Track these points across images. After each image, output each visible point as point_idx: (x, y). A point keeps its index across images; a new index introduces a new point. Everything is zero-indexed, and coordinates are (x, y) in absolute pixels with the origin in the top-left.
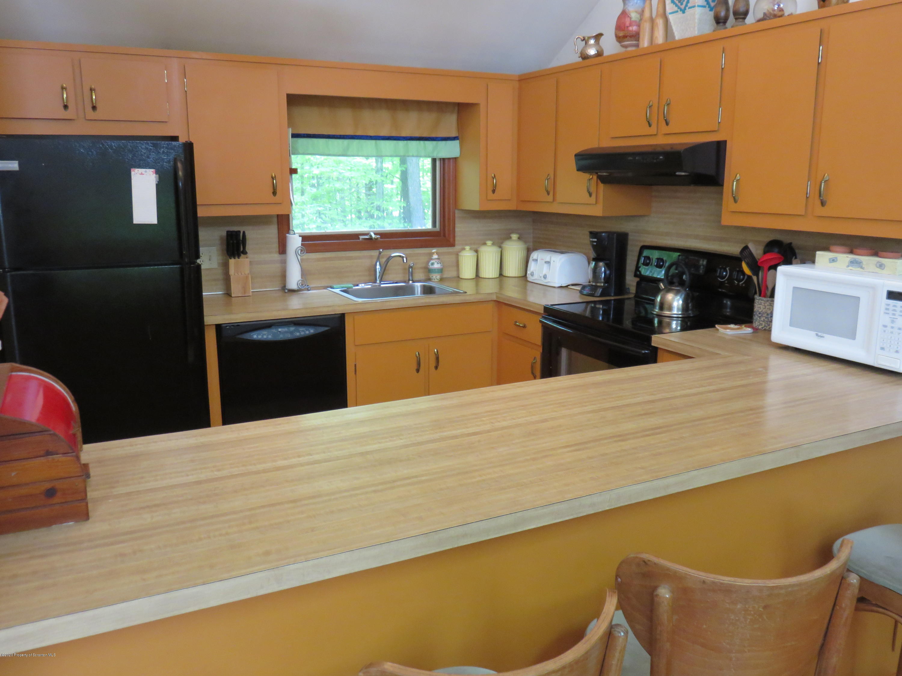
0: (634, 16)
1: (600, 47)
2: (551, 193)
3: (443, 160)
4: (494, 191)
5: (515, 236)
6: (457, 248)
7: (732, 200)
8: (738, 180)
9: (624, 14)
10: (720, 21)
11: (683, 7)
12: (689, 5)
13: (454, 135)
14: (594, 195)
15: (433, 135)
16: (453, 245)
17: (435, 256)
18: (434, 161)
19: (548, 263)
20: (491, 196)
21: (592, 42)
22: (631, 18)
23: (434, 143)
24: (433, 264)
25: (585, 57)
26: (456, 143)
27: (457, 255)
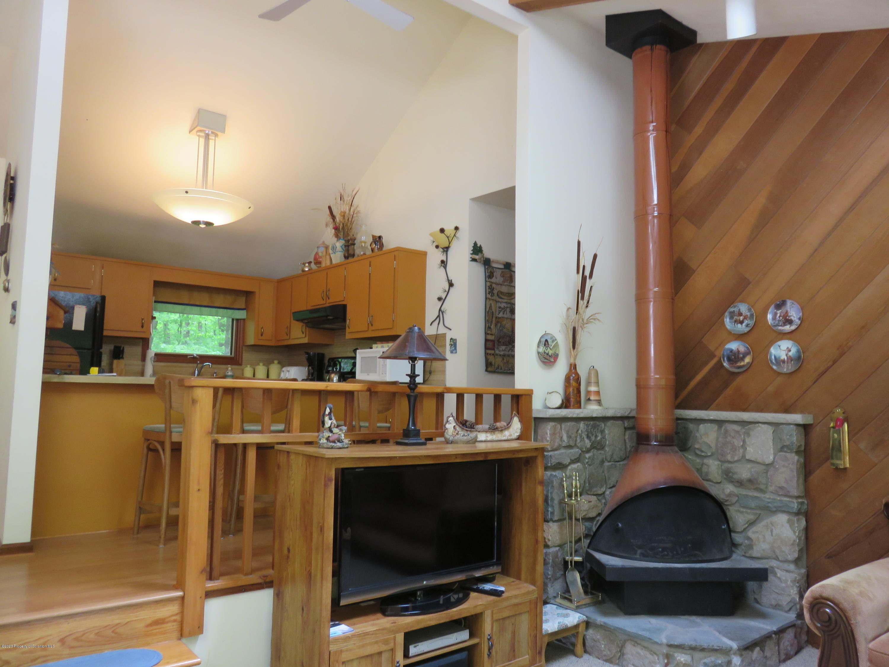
0: (320, 254)
1: (311, 267)
2: (289, 335)
3: (237, 320)
4: (262, 335)
5: (276, 362)
6: (243, 366)
7: (348, 328)
8: (349, 320)
9: (317, 254)
10: (346, 257)
11: (334, 251)
12: (336, 251)
13: (243, 307)
14: (304, 333)
15: (232, 307)
16: (241, 365)
17: (230, 369)
18: (233, 320)
19: (289, 371)
20: (260, 337)
21: (307, 265)
22: (319, 255)
23: (232, 311)
24: (228, 373)
25: (303, 271)
26: (245, 311)
27: (243, 370)
